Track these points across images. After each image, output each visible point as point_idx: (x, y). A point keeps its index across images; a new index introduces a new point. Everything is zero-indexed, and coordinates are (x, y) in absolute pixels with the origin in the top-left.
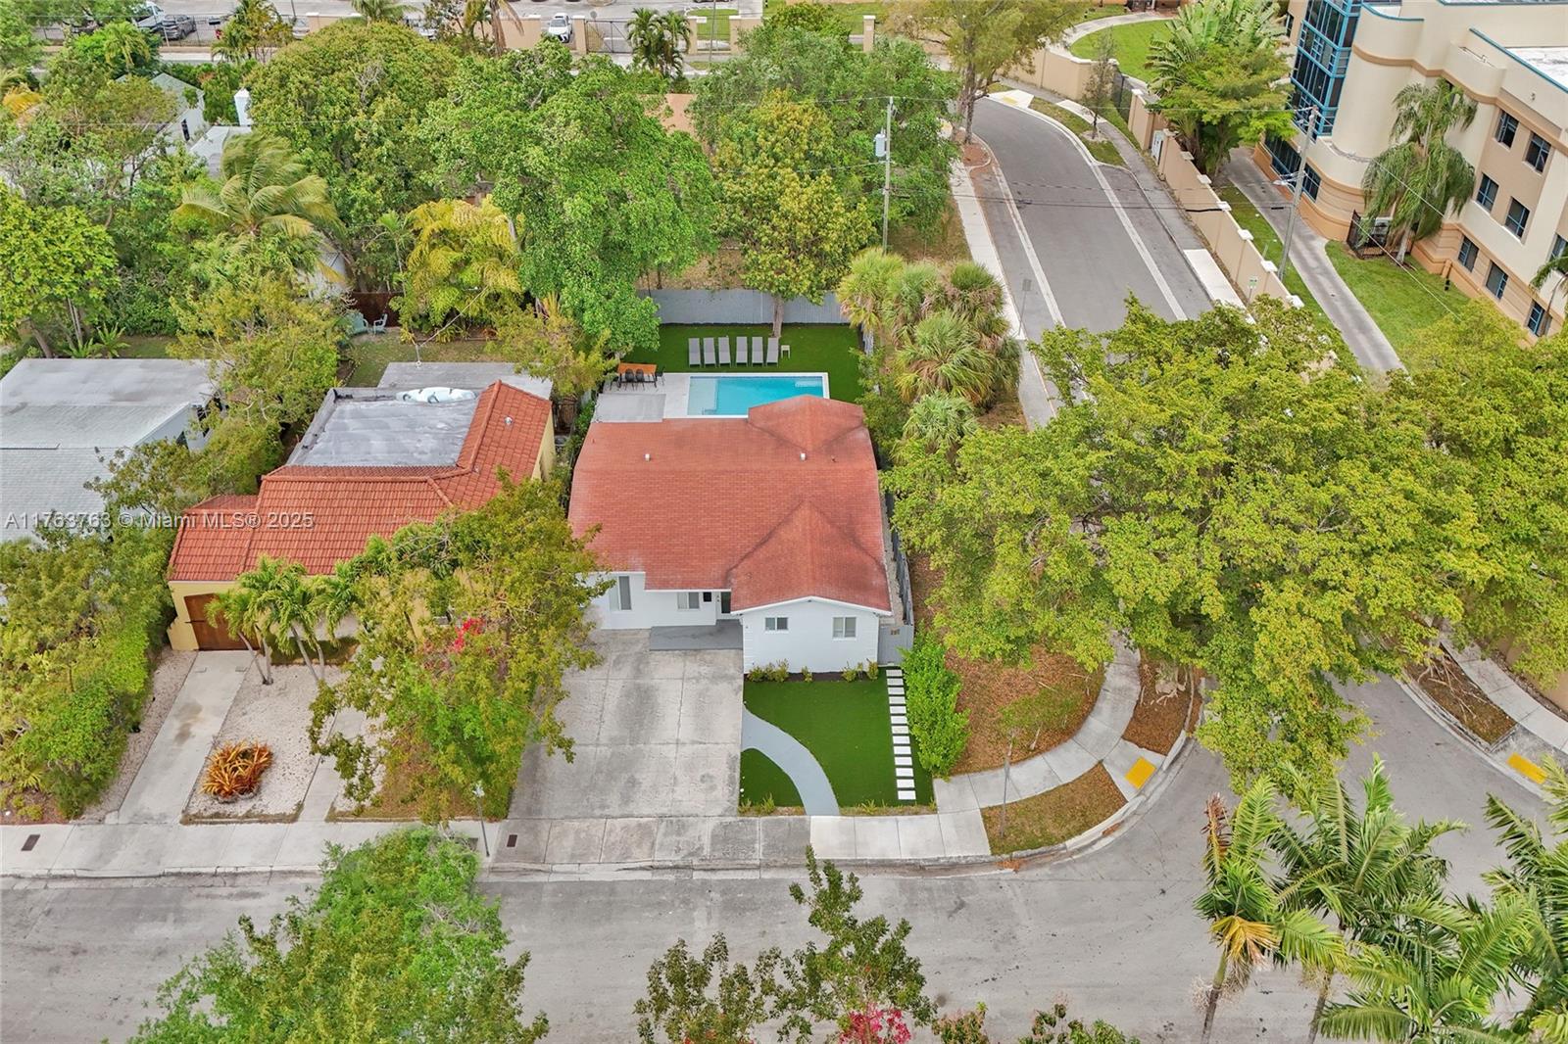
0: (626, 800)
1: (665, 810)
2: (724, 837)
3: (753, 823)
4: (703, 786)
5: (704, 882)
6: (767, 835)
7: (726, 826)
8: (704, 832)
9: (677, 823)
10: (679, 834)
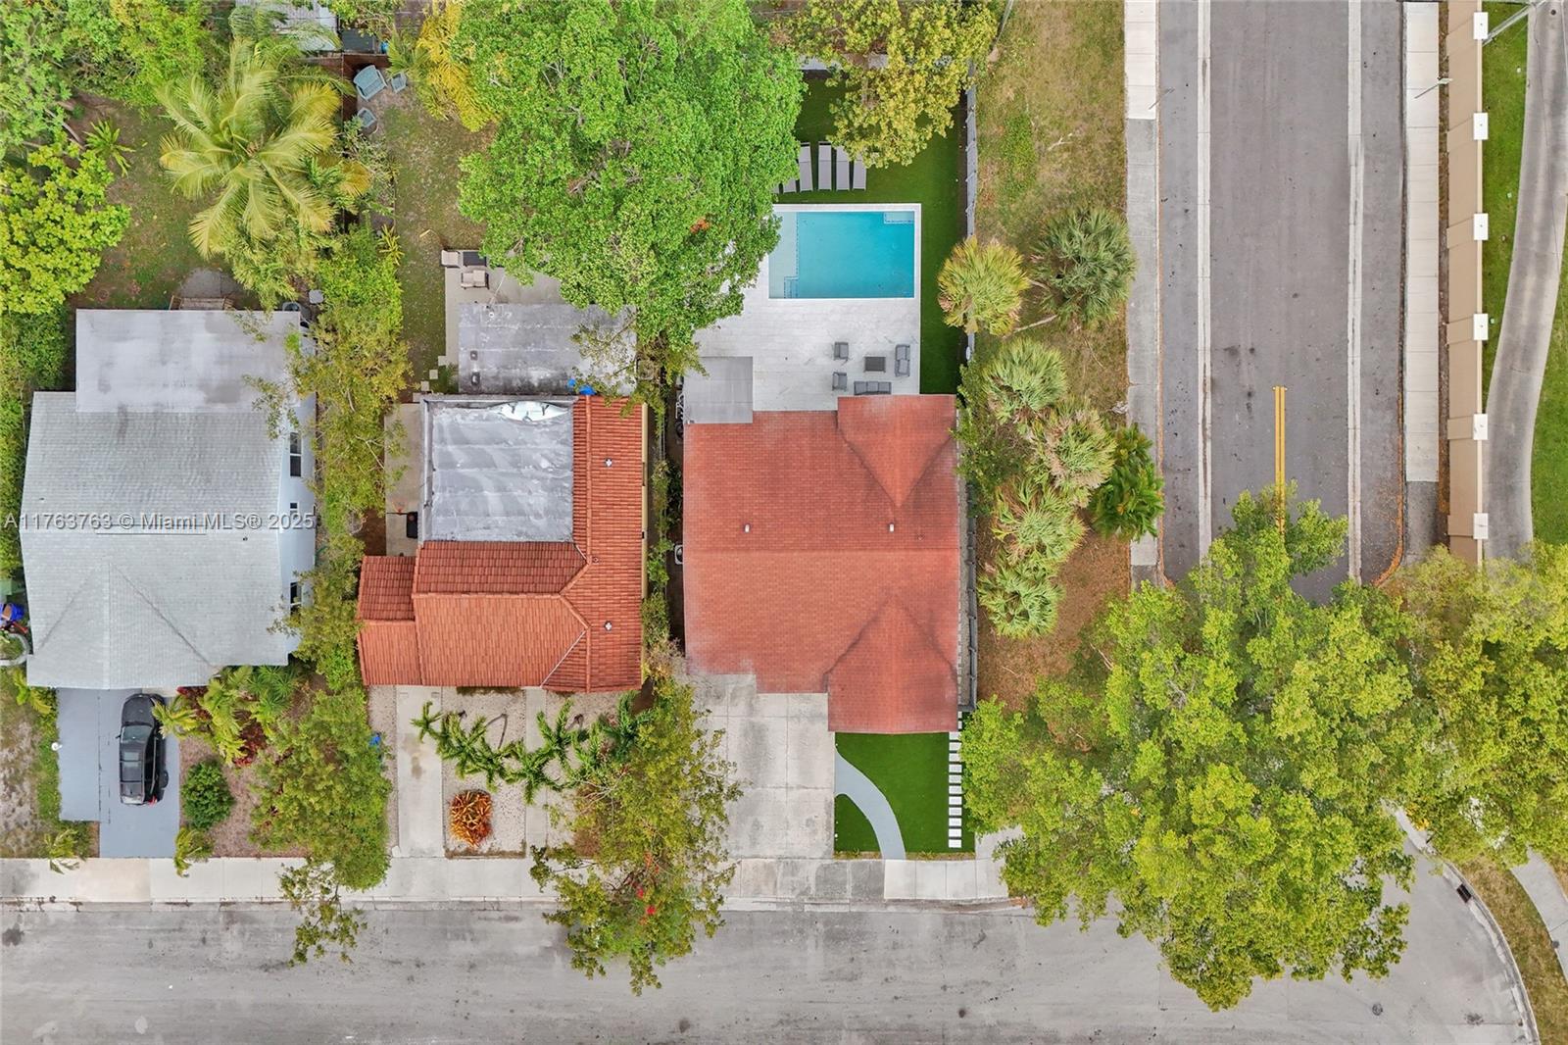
0: (754, 842)
1: (781, 852)
2: (825, 879)
3: (844, 867)
4: (808, 830)
5: (812, 914)
6: (854, 877)
7: (826, 868)
8: (810, 871)
9: (791, 864)
10: (793, 875)
